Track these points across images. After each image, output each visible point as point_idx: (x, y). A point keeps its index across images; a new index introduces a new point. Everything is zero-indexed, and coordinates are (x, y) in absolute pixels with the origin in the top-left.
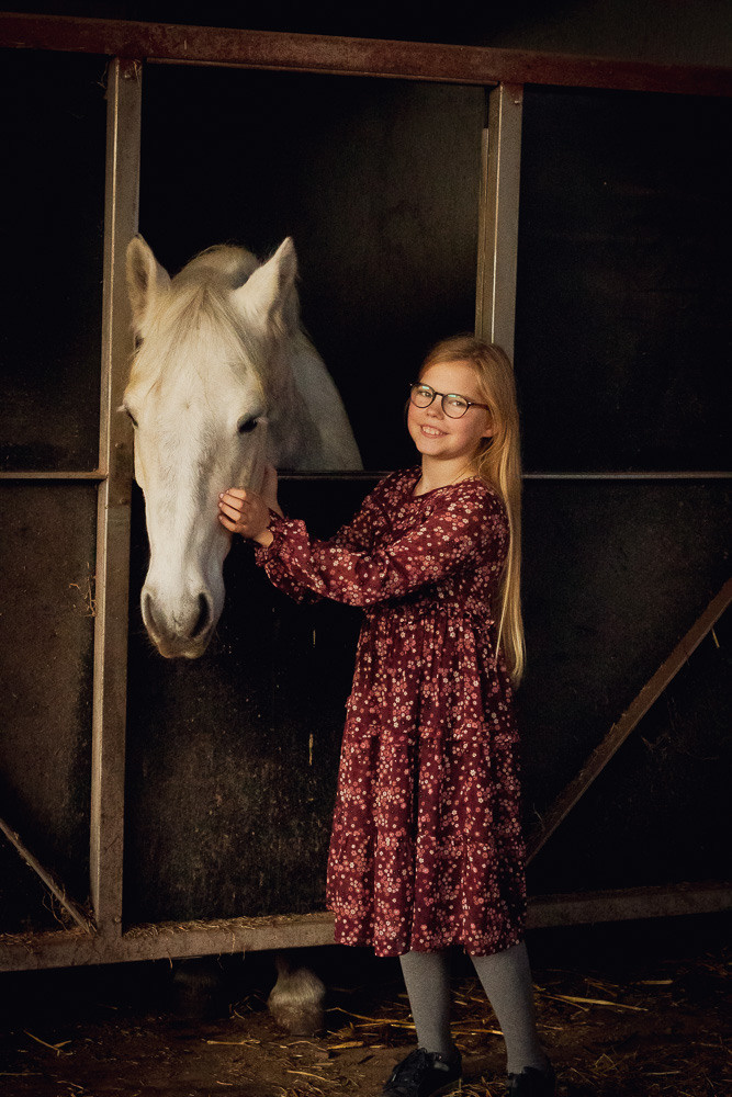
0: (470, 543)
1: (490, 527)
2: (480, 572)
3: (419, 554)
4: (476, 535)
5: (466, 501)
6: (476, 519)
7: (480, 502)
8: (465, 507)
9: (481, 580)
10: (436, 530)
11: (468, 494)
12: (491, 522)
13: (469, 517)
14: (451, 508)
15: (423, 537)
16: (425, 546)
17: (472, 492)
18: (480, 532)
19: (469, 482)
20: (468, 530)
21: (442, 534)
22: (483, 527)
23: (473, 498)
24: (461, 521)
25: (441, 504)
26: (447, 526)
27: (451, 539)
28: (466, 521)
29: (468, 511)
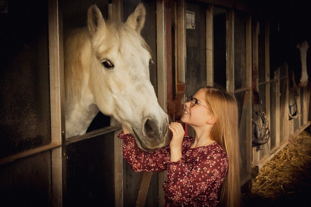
0: (217, 172)
1: (224, 163)
2: (217, 182)
3: (200, 182)
4: (219, 168)
5: (214, 154)
6: (218, 161)
7: (219, 153)
8: (214, 156)
9: (217, 185)
10: (204, 169)
11: (213, 151)
12: (224, 161)
13: (216, 160)
14: (208, 158)
15: (200, 173)
16: (201, 177)
17: (215, 149)
18: (221, 167)
19: (212, 146)
20: (215, 167)
21: (207, 170)
22: (221, 164)
23: (216, 152)
24: (213, 163)
25: (203, 157)
26: (208, 166)
27: (210, 172)
28: (215, 162)
29: (215, 158)
